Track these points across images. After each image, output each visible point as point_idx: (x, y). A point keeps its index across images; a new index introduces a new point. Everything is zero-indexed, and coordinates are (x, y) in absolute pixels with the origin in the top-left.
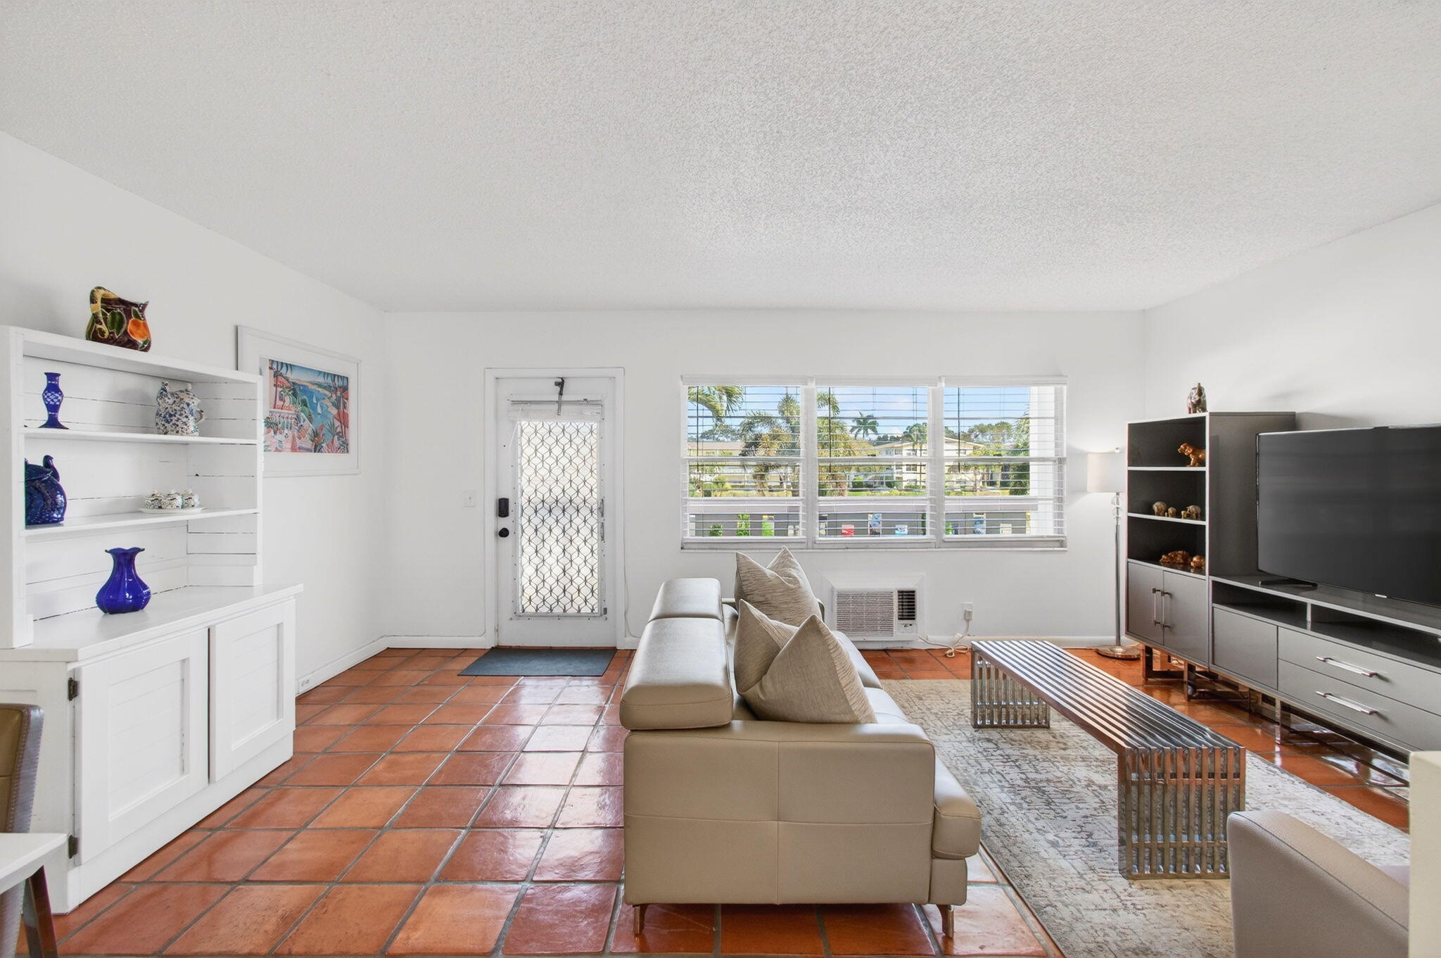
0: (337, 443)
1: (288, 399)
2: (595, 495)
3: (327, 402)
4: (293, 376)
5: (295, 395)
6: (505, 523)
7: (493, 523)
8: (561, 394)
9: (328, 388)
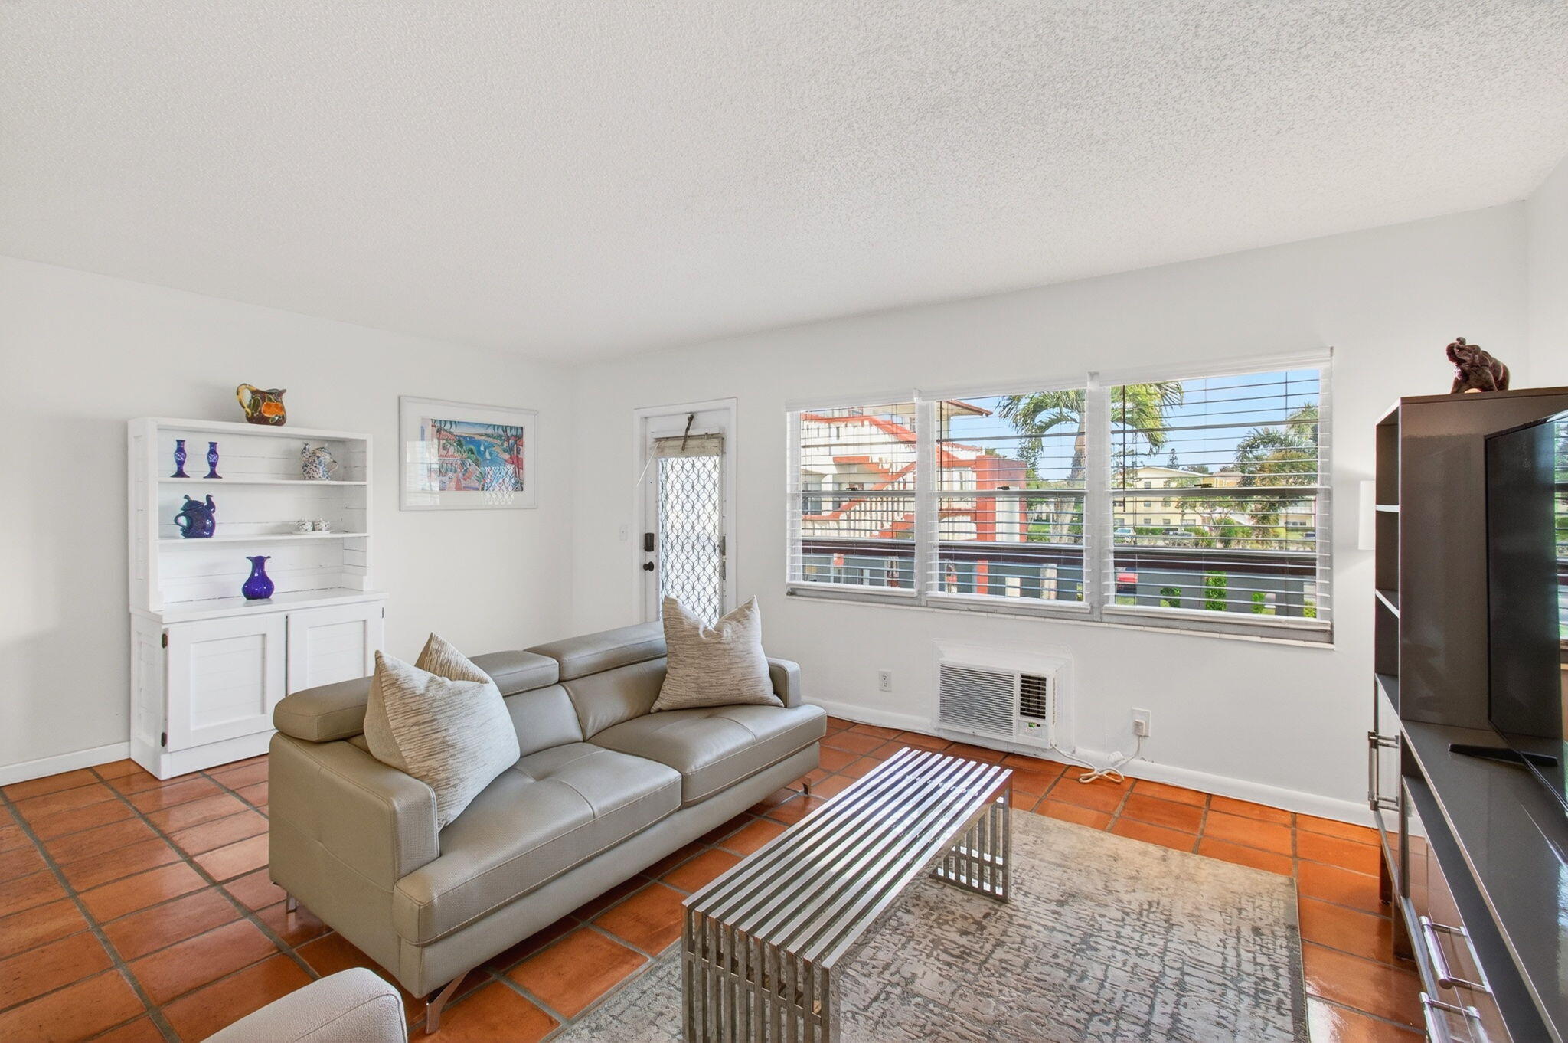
1: (451, 450)
2: (717, 533)
3: (497, 449)
4: (457, 431)
5: (460, 444)
6: (651, 557)
7: (638, 556)
8: (688, 429)
9: (495, 437)
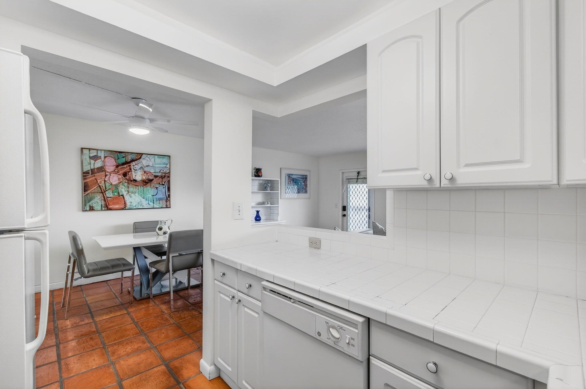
0: (304, 191)
1: (291, 182)
2: (367, 206)
3: (301, 181)
4: (293, 177)
5: (293, 181)
6: (345, 213)
7: (341, 212)
8: (358, 176)
9: (301, 178)
